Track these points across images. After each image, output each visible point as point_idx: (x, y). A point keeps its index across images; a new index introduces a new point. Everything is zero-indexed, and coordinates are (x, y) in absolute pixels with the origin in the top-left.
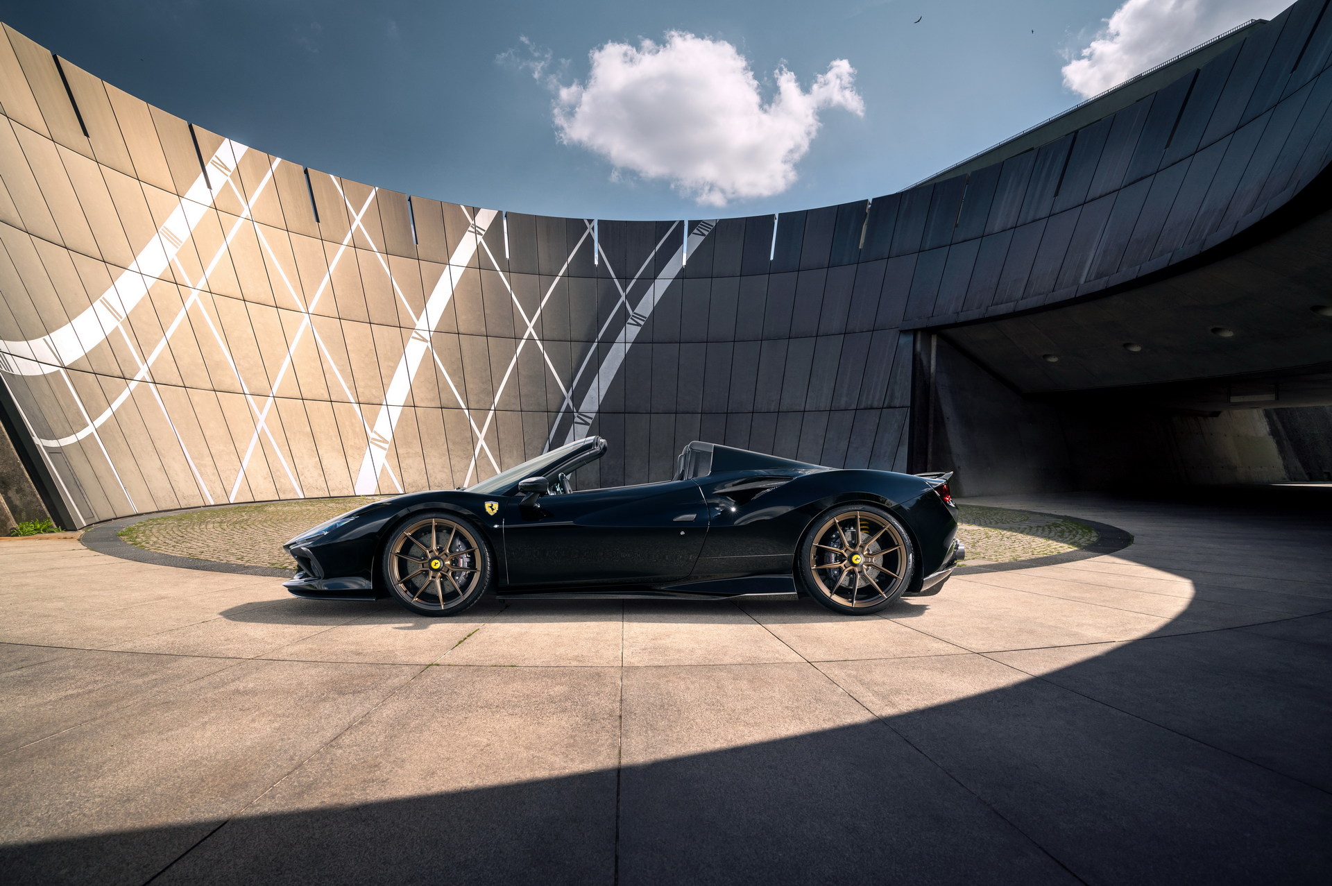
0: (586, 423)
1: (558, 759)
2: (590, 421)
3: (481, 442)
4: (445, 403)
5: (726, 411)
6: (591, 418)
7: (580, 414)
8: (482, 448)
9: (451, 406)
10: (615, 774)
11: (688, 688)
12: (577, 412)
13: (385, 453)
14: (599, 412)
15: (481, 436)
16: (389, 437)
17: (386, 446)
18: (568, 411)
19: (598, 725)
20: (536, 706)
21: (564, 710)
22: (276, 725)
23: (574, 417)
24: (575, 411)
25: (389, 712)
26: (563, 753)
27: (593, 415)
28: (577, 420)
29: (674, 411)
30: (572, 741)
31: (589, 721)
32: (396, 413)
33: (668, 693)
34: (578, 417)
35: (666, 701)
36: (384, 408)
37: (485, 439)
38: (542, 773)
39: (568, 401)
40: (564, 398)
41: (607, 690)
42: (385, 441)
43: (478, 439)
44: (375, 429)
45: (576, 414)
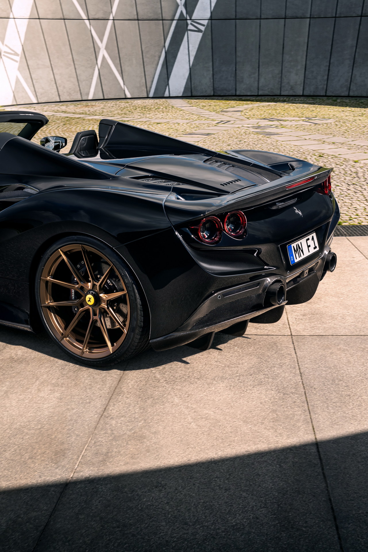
0: (199, 31)
1: (270, 433)
2: (203, 28)
3: (103, 53)
4: (67, 15)
5: (334, 15)
6: (203, 25)
7: (193, 21)
8: (104, 57)
9: (72, 17)
10: (314, 450)
11: (349, 362)
12: (190, 19)
13: (17, 65)
14: (211, 19)
15: (102, 45)
16: (19, 51)
17: (18, 58)
18: (182, 19)
19: (290, 399)
20: (238, 378)
21: (260, 384)
22: (57, 395)
23: (187, 25)
24: (188, 18)
25: (132, 382)
26: (272, 428)
27: (205, 22)
28: (190, 27)
29: (284, 16)
30: (275, 416)
31: (282, 394)
32: (23, 25)
33: (335, 366)
34: (191, 24)
35: (335, 375)
36: (11, 21)
37: (107, 48)
38: (262, 446)
39: (182, 9)
40: (178, 6)
41: (287, 361)
42: (16, 54)
43: (99, 49)
44: (5, 42)
45: (189, 22)
